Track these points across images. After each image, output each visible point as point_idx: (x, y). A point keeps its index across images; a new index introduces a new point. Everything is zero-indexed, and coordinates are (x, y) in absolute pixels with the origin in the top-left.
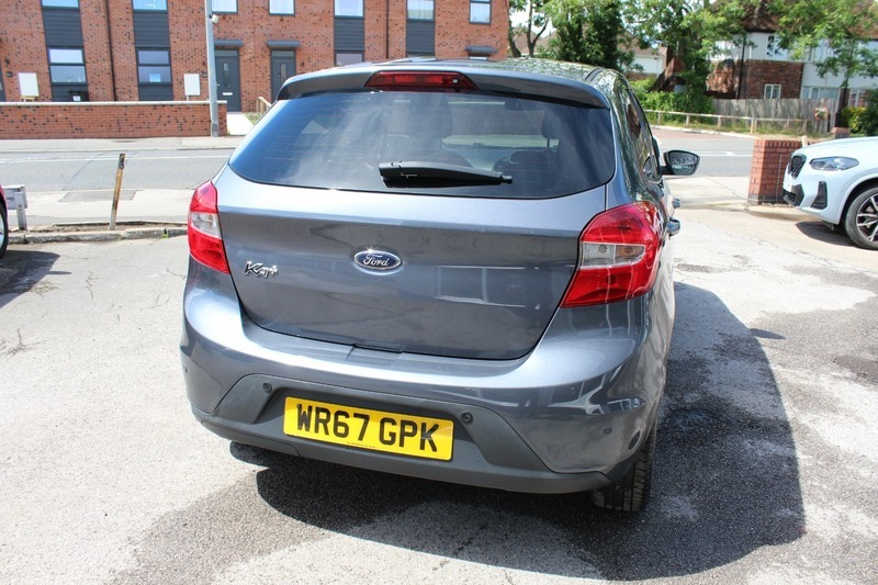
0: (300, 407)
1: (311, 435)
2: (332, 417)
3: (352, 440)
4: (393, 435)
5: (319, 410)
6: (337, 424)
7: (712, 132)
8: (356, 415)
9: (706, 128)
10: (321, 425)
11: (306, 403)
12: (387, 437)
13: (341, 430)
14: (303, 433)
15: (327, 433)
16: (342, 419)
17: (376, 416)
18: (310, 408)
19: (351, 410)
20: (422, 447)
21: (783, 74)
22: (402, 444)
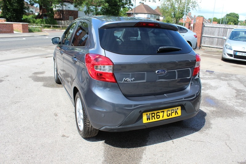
0: (147, 114)
1: (151, 121)
2: (156, 114)
3: (161, 118)
4: (170, 114)
5: (152, 114)
6: (157, 116)
7: (59, 30)
8: (161, 112)
9: (57, 29)
10: (153, 117)
11: (148, 113)
12: (168, 115)
13: (158, 117)
14: (149, 121)
15: (155, 119)
16: (158, 114)
17: (165, 110)
18: (150, 114)
19: (160, 111)
20: (175, 115)
21: (73, 13)
22: (171, 115)
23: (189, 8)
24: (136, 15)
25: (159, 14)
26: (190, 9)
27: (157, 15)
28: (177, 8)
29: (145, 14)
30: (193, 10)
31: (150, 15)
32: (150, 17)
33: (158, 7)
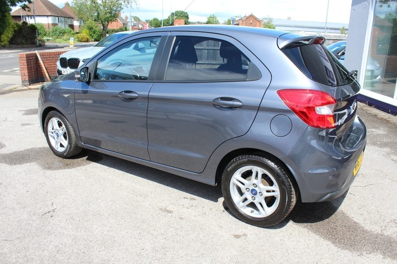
23: (121, 4)
24: (31, 18)
25: (72, 15)
26: (122, 6)
27: (69, 18)
28: (100, 5)
29: (48, 16)
30: (127, 7)
31: (57, 18)
32: (57, 22)
33: (67, 4)
